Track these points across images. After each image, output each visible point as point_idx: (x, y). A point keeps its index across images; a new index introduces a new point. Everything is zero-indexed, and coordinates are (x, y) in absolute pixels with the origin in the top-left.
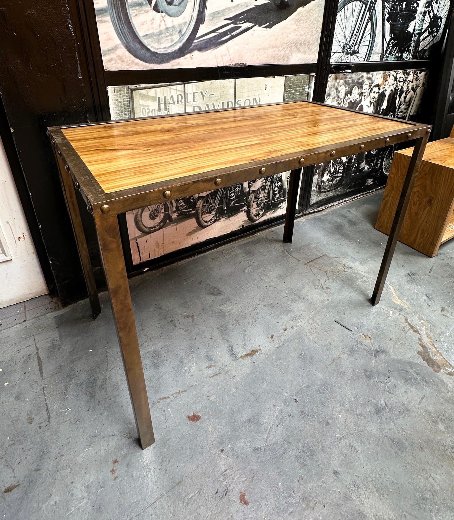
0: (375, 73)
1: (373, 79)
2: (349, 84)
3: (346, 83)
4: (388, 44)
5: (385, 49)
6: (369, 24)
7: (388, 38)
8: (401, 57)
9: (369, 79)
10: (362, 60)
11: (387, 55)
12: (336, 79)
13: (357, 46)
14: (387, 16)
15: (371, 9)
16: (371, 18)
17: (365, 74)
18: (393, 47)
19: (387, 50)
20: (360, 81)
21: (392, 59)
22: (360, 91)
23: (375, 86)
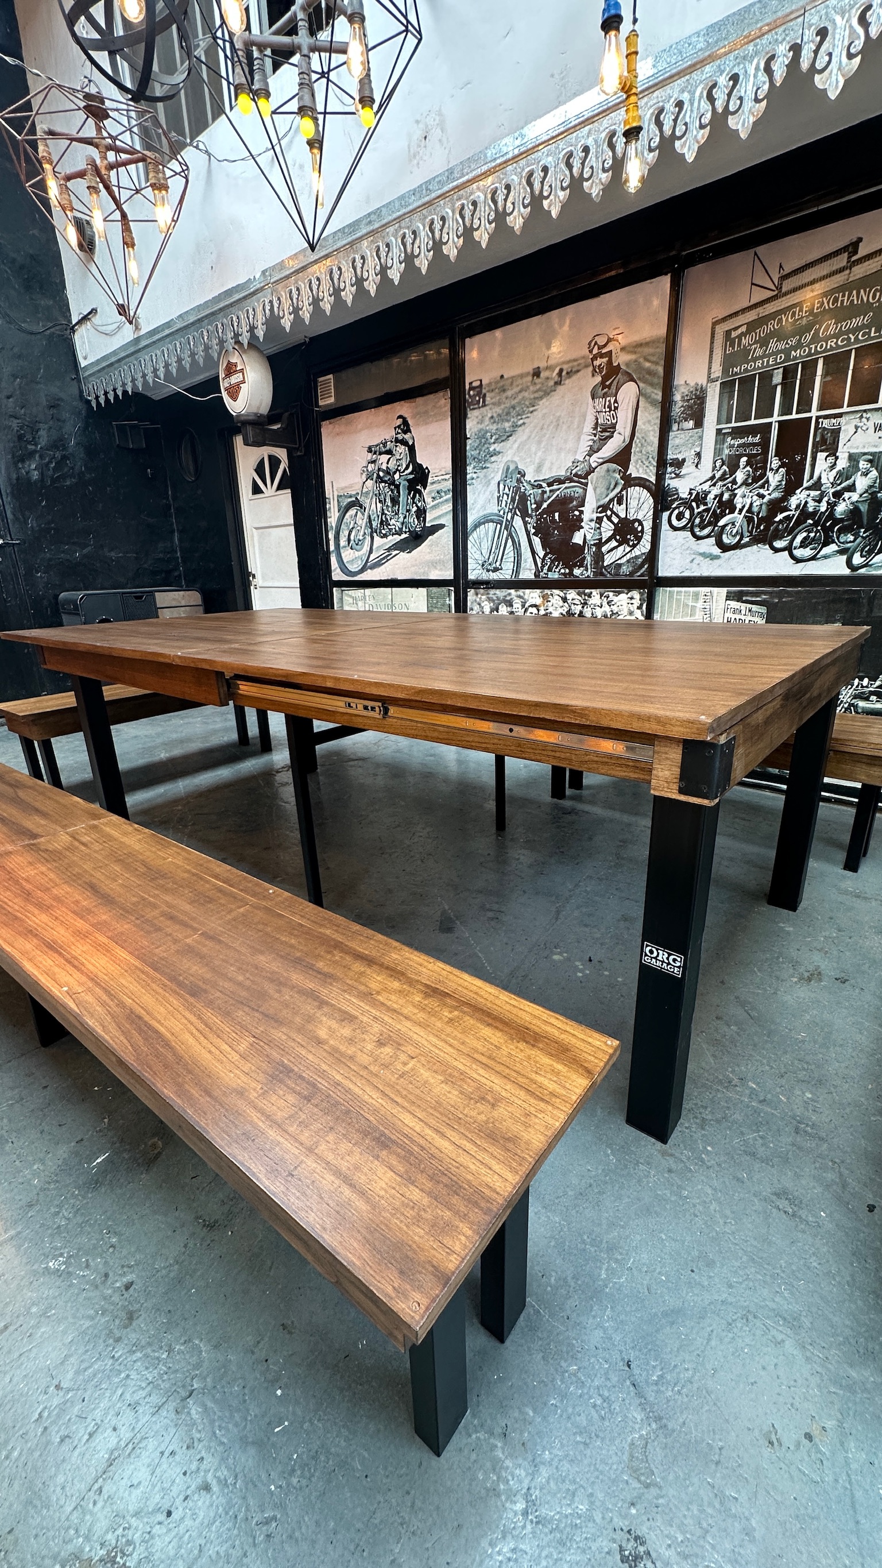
0: (527, 591)
1: (526, 597)
2: (493, 601)
3: (490, 600)
4: (543, 560)
5: (540, 565)
6: (510, 541)
7: (541, 553)
8: (571, 573)
9: (520, 597)
10: (508, 577)
11: (545, 571)
12: (477, 594)
13: (498, 563)
14: (533, 531)
15: (509, 526)
16: (510, 535)
17: (512, 591)
18: (552, 562)
19: (543, 566)
20: (508, 598)
21: (554, 576)
22: (509, 609)
23: (532, 606)
